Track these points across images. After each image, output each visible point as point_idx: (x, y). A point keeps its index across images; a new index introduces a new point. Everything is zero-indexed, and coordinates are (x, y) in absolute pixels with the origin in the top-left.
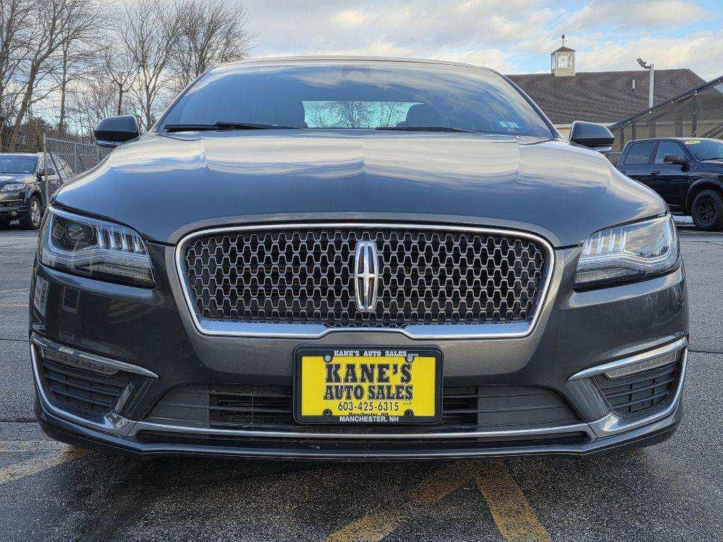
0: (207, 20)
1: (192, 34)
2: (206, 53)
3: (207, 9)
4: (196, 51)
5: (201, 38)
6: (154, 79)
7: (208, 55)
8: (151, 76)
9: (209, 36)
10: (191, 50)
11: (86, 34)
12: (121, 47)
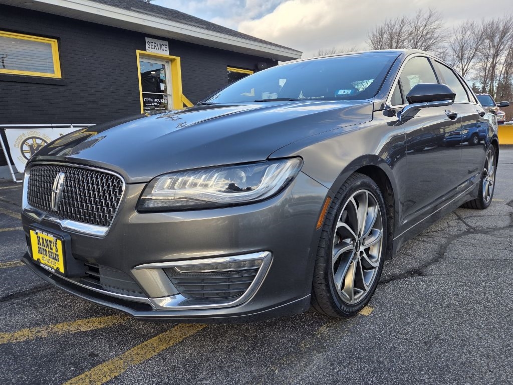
0: (501, 29)
1: (491, 37)
2: (500, 47)
3: (502, 23)
4: (494, 46)
5: (497, 39)
6: (467, 65)
7: (501, 48)
8: (465, 64)
9: (502, 38)
10: (490, 47)
11: (432, 47)
12: (450, 51)
